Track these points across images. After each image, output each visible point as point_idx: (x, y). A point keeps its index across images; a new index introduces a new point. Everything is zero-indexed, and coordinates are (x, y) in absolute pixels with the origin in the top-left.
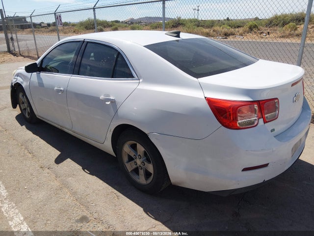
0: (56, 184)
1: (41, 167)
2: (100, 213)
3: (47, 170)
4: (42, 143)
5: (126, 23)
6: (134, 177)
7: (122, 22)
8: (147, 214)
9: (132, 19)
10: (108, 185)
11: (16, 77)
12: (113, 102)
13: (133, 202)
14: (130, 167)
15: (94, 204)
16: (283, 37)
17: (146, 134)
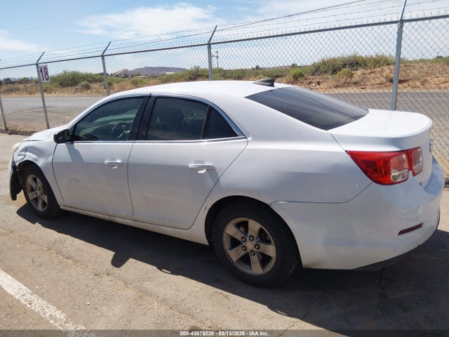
0: (131, 293)
1: (96, 275)
2: (214, 320)
3: (106, 277)
4: (79, 243)
5: (117, 76)
6: (243, 268)
7: (112, 75)
8: (276, 312)
9: (126, 71)
10: (204, 285)
11: (23, 153)
12: (210, 169)
13: (249, 301)
14: (234, 255)
15: (198, 310)
16: (336, 87)
17: (267, 205)
